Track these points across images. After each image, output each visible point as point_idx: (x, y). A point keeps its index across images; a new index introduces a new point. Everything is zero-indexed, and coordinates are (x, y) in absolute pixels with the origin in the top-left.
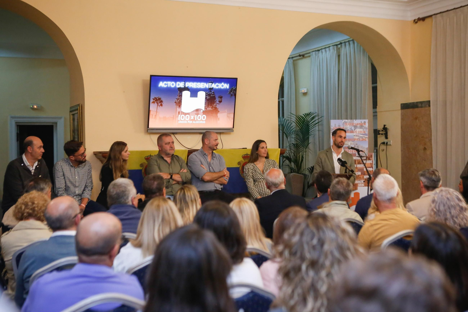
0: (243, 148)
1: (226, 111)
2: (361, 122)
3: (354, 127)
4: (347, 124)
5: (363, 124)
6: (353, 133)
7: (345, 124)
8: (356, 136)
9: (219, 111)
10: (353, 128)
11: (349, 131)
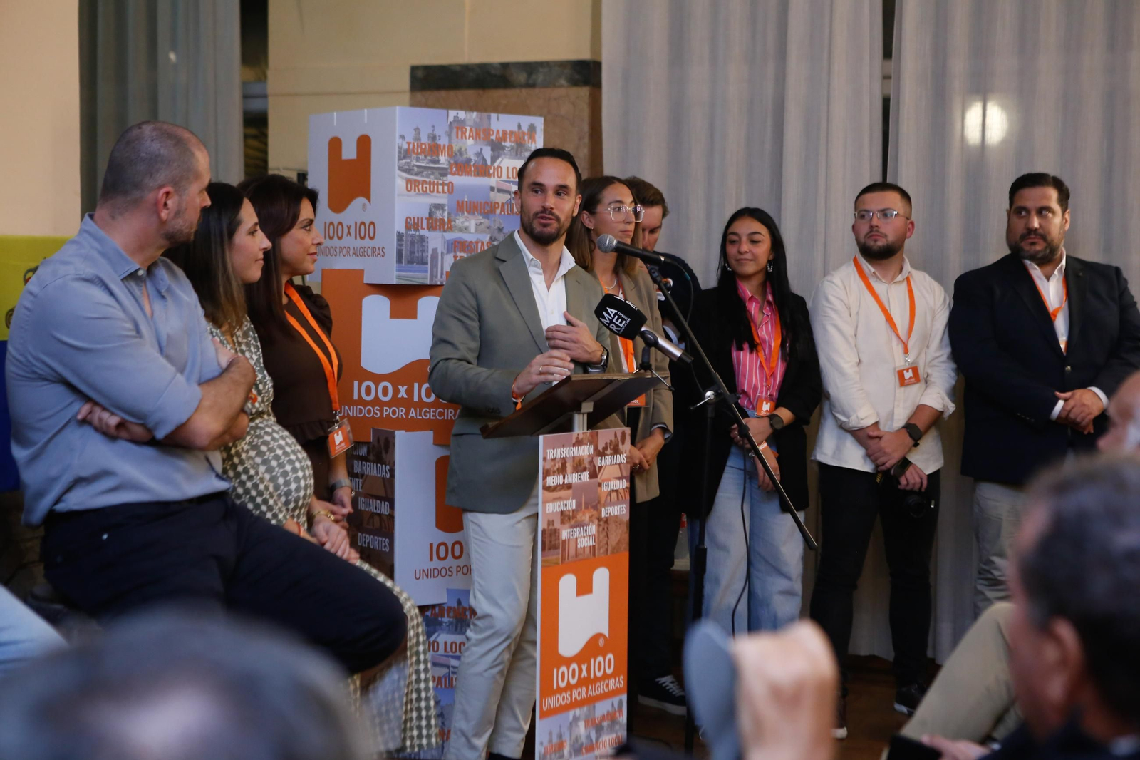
2: (519, 127)
3: (493, 150)
4: (464, 133)
5: (526, 138)
6: (489, 175)
7: (458, 128)
8: (500, 191)
10: (487, 153)
11: (474, 164)
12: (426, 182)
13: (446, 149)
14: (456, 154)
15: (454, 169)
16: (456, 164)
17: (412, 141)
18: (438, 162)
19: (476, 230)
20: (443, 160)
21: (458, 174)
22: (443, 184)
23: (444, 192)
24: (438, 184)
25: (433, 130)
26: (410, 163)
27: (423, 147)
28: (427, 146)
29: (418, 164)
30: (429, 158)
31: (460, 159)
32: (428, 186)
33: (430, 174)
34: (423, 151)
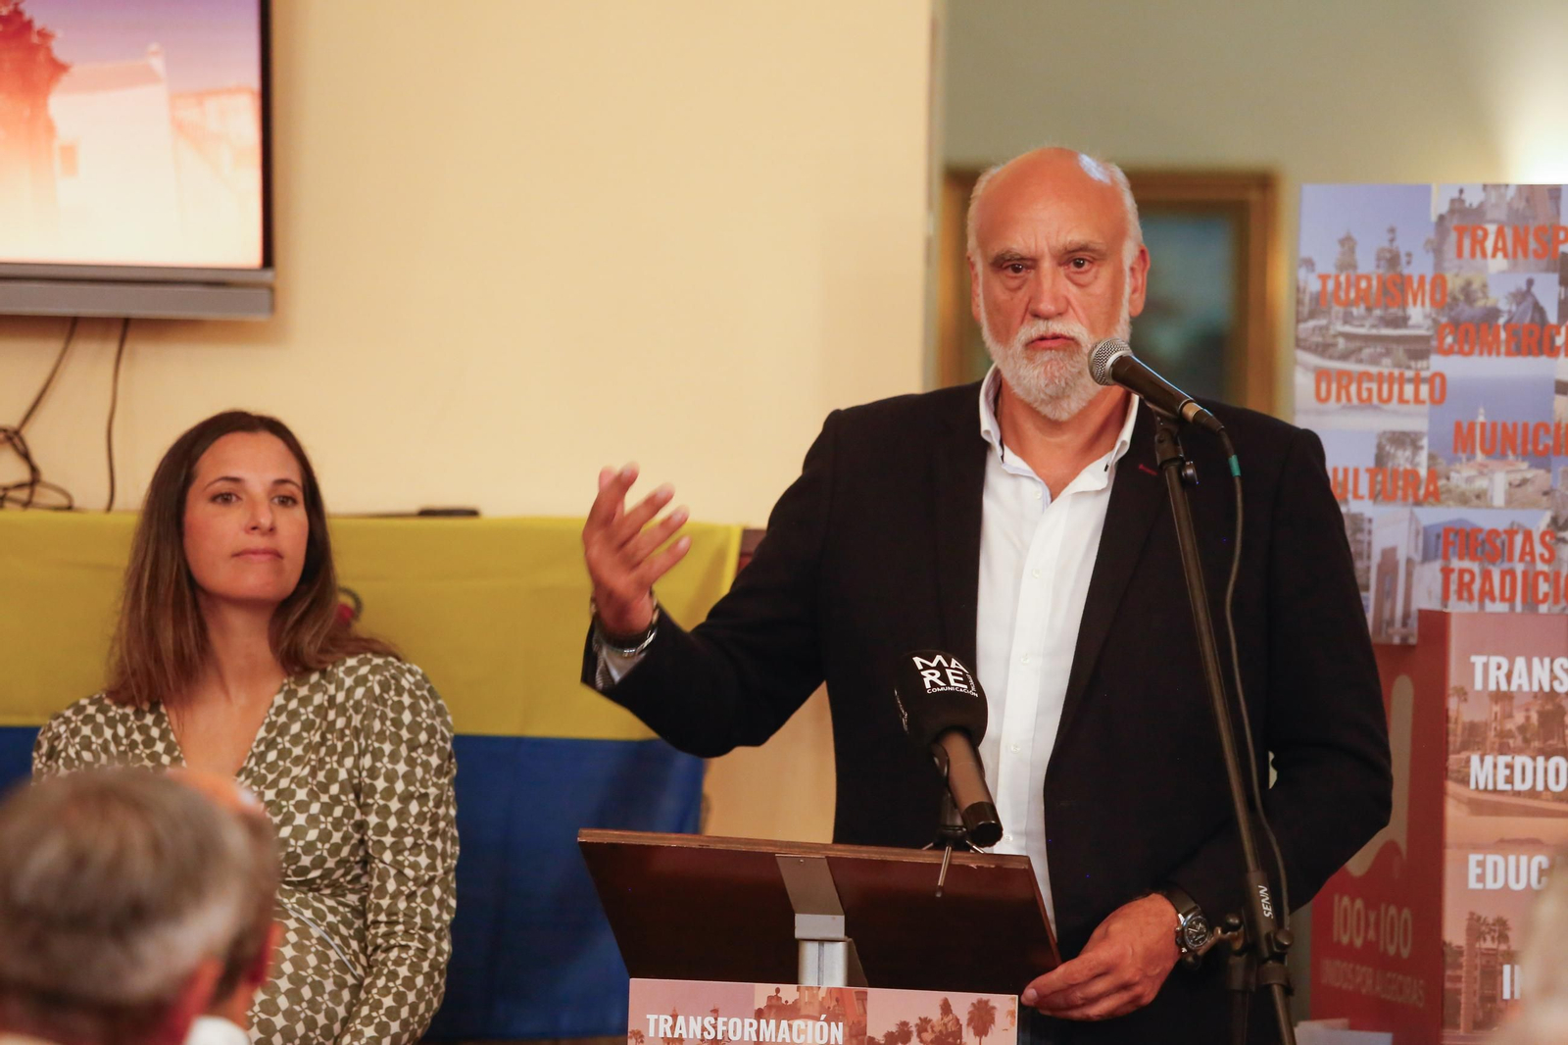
0: (426, 513)
1: (157, 64)
3: (1563, 282)
4: (1478, 243)
6: (1553, 351)
7: (1461, 231)
9: (59, 68)
10: (1549, 292)
11: (1508, 322)
12: (1369, 377)
13: (1428, 287)
14: (1455, 299)
15: (1449, 340)
16: (1455, 325)
17: (1332, 271)
18: (1402, 321)
19: (1510, 502)
20: (1419, 316)
21: (1461, 352)
22: (1417, 381)
23: (1417, 400)
24: (1402, 380)
25: (1392, 240)
26: (1326, 328)
27: (1363, 284)
28: (1374, 283)
29: (1348, 329)
30: (1378, 312)
31: (1466, 312)
32: (1374, 387)
33: (1382, 355)
34: (1363, 297)
